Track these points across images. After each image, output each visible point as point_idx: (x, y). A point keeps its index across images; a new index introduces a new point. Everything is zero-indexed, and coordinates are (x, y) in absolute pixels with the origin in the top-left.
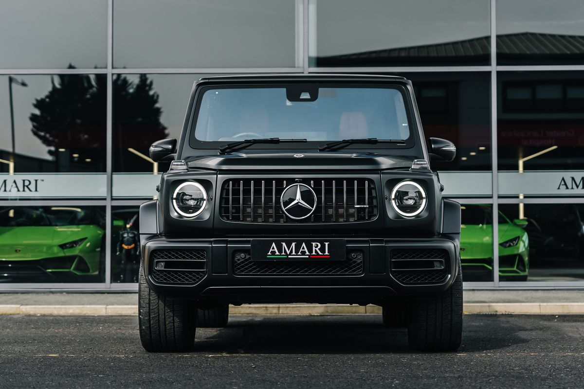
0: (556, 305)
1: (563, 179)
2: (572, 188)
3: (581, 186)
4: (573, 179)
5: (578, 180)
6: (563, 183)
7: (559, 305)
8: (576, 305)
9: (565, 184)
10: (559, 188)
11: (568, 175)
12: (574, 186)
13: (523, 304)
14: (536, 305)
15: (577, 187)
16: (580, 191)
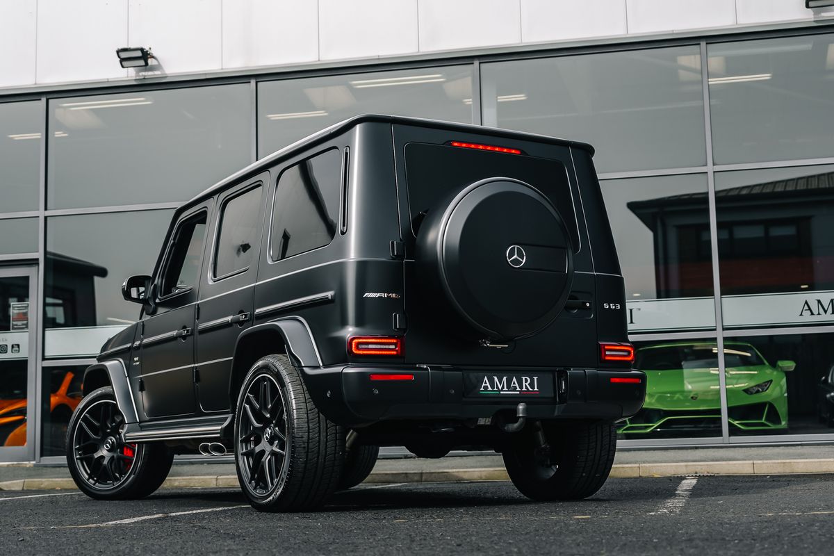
0: (775, 463)
1: (806, 302)
2: (819, 314)
3: (830, 310)
4: (819, 301)
5: (826, 303)
6: (806, 307)
7: (778, 463)
8: (802, 462)
9: (810, 309)
10: (801, 315)
11: (812, 297)
12: (821, 311)
13: (731, 462)
14: (749, 464)
15: (826, 312)
16: (829, 317)
